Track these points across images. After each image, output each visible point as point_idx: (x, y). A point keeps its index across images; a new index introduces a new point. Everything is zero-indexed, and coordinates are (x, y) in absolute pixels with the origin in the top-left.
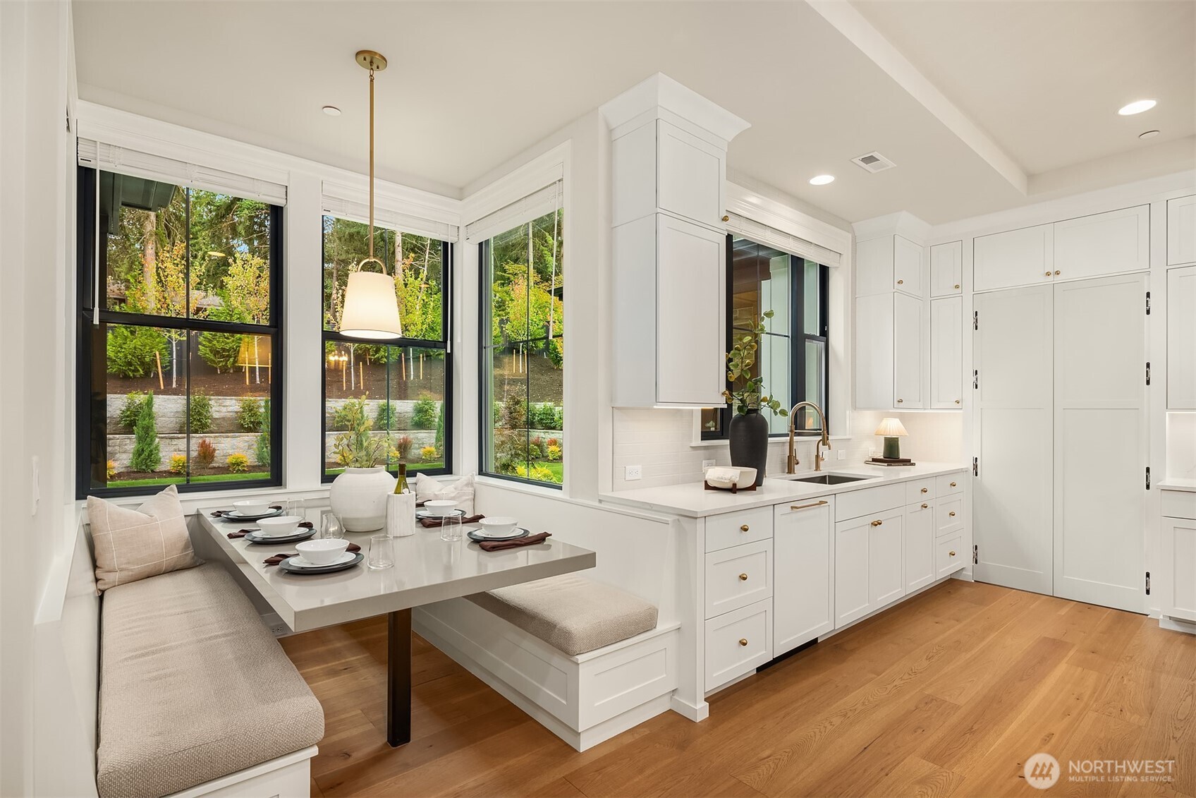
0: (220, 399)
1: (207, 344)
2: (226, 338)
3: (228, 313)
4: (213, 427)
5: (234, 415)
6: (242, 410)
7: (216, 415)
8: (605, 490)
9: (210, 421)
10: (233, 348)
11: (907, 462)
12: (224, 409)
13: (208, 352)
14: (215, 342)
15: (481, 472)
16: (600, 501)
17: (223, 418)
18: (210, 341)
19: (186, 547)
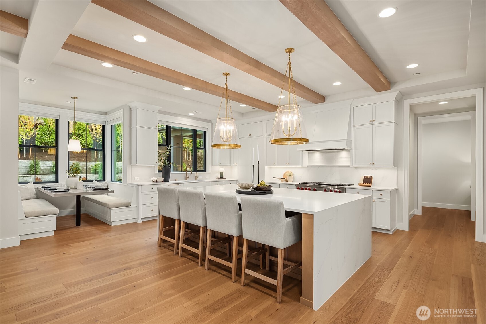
0: (44, 162)
1: (39, 140)
2: (46, 138)
3: (47, 128)
4: (41, 172)
5: (50, 168)
6: (53, 166)
7: (42, 168)
8: (129, 181)
9: (40, 170)
10: (50, 142)
11: (225, 178)
12: (45, 166)
13: (39, 143)
14: (42, 139)
15: (112, 181)
16: (128, 184)
17: (45, 169)
18: (40, 139)
19: (35, 194)
